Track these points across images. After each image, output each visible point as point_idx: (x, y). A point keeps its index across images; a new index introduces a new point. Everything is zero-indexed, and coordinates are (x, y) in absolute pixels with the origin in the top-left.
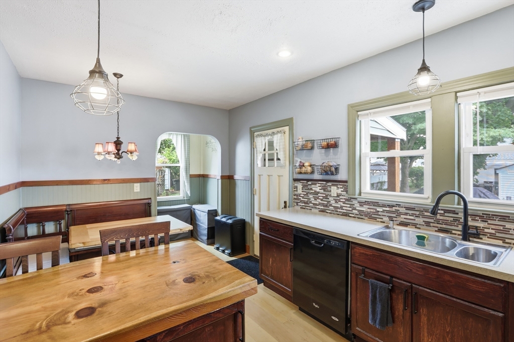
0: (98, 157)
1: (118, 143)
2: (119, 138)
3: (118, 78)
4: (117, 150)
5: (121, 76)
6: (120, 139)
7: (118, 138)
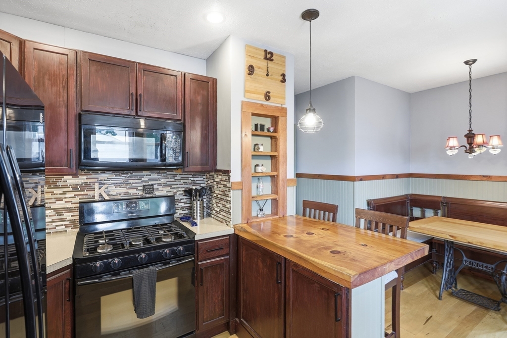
0: (450, 153)
1: (470, 136)
2: (472, 130)
3: (470, 65)
4: (469, 144)
5: (474, 61)
6: (473, 132)
7: (470, 131)
